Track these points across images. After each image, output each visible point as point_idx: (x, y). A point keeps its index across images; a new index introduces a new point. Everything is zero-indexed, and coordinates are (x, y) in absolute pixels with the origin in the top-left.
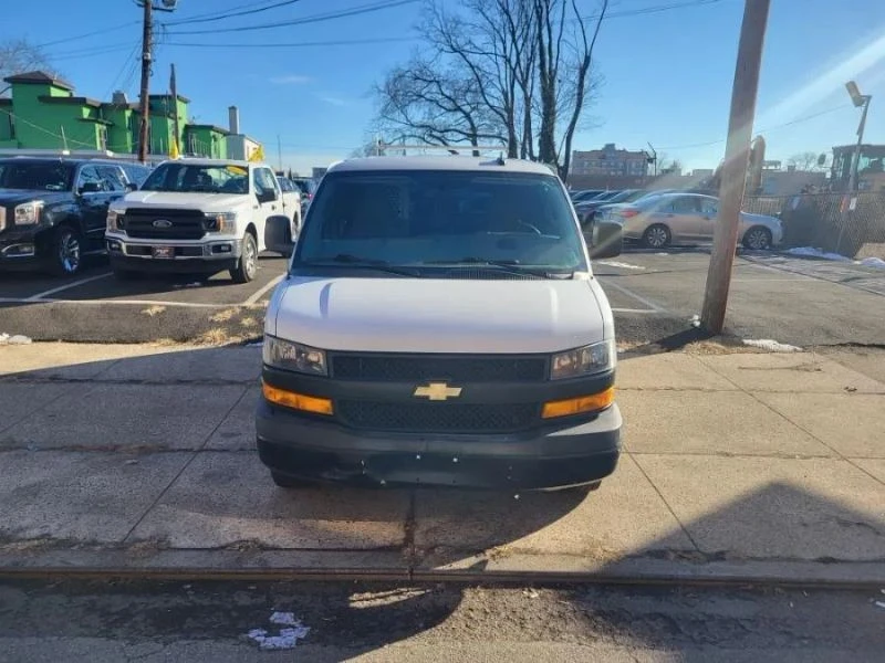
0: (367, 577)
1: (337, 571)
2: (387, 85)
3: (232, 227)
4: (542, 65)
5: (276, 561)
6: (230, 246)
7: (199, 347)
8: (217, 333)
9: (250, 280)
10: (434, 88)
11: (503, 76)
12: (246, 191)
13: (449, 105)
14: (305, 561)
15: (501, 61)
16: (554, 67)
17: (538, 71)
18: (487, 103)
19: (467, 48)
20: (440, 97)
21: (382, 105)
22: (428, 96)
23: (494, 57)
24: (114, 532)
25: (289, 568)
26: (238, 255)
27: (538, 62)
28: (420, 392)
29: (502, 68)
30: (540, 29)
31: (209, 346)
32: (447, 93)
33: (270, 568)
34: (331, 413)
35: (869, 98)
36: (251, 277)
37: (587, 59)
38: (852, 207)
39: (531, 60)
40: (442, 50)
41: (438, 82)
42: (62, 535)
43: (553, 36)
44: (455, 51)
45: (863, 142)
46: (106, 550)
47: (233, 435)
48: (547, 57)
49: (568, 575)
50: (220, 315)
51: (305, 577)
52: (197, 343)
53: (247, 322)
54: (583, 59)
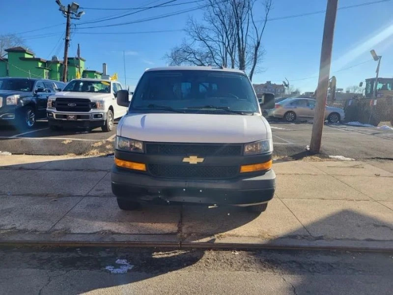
0: (161, 246)
1: (147, 243)
2: (172, 54)
3: (102, 107)
4: (239, 46)
5: (119, 239)
6: (101, 115)
7: (87, 157)
8: (95, 151)
9: (110, 131)
10: (192, 56)
11: (222, 51)
12: (109, 92)
13: (199, 63)
14: (132, 238)
15: (221, 44)
16: (244, 47)
17: (237, 48)
18: (215, 62)
19: (206, 39)
20: (195, 59)
21: (170, 63)
22: (190, 59)
23: (218, 42)
24: (45, 226)
25: (124, 242)
26: (105, 119)
27: (237, 45)
28: (185, 160)
29: (222, 47)
30: (238, 31)
31: (91, 156)
32: (198, 58)
33: (116, 242)
34: (145, 170)
35: (381, 57)
37: (259, 43)
38: (375, 104)
39: (234, 44)
40: (196, 39)
41: (194, 53)
42: (22, 228)
43: (243, 33)
44: (201, 40)
45: (378, 77)
46: (41, 233)
47: (100, 190)
48: (241, 43)
49: (252, 245)
50: (96, 144)
51: (133, 245)
52: (85, 156)
53: (108, 147)
54: (256, 44)
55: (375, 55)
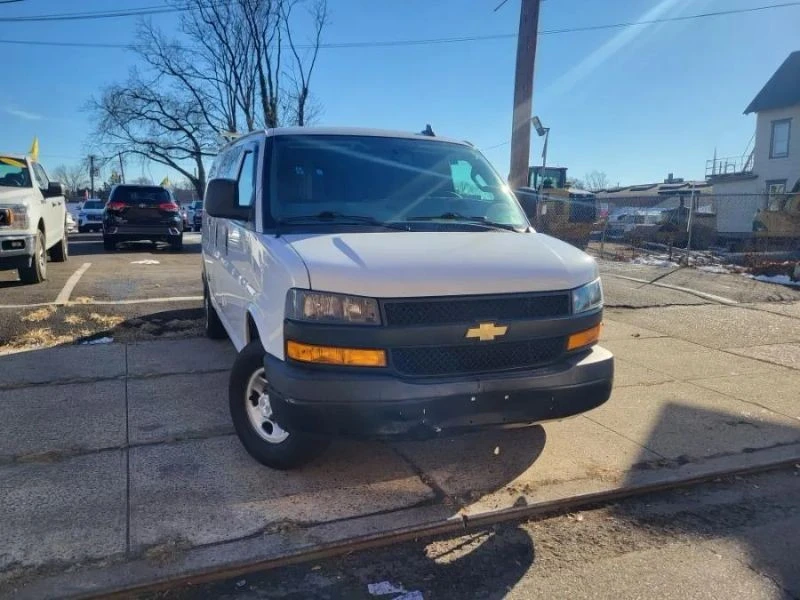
0: (426, 533)
1: (397, 532)
2: (105, 100)
3: (23, 221)
4: (264, 93)
5: (329, 536)
6: (22, 241)
7: (23, 349)
8: (40, 333)
9: (43, 280)
11: (225, 101)
12: (29, 184)
13: (171, 124)
14: (358, 528)
15: (222, 86)
16: (274, 96)
17: (259, 99)
18: (210, 123)
19: (190, 72)
20: (162, 115)
21: (99, 121)
22: (149, 115)
23: (215, 82)
25: (348, 539)
26: (31, 252)
27: (258, 89)
28: (472, 333)
29: (224, 93)
30: (259, 59)
31: (34, 347)
32: (168, 112)
33: (327, 543)
34: (383, 364)
35: (548, 129)
36: (44, 277)
37: (305, 91)
39: (251, 89)
40: (164, 72)
41: (159, 102)
42: (37, 558)
43: (271, 67)
44: (174, 73)
46: (114, 564)
47: (154, 427)
48: (268, 86)
50: (33, 315)
51: (366, 545)
52: (18, 345)
54: (301, 90)
55: (538, 127)
